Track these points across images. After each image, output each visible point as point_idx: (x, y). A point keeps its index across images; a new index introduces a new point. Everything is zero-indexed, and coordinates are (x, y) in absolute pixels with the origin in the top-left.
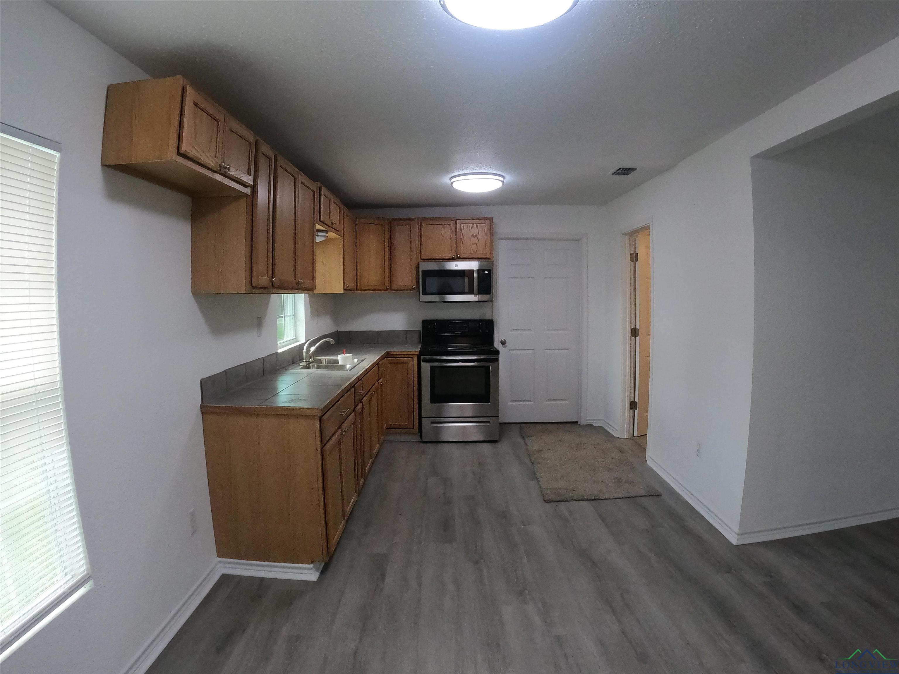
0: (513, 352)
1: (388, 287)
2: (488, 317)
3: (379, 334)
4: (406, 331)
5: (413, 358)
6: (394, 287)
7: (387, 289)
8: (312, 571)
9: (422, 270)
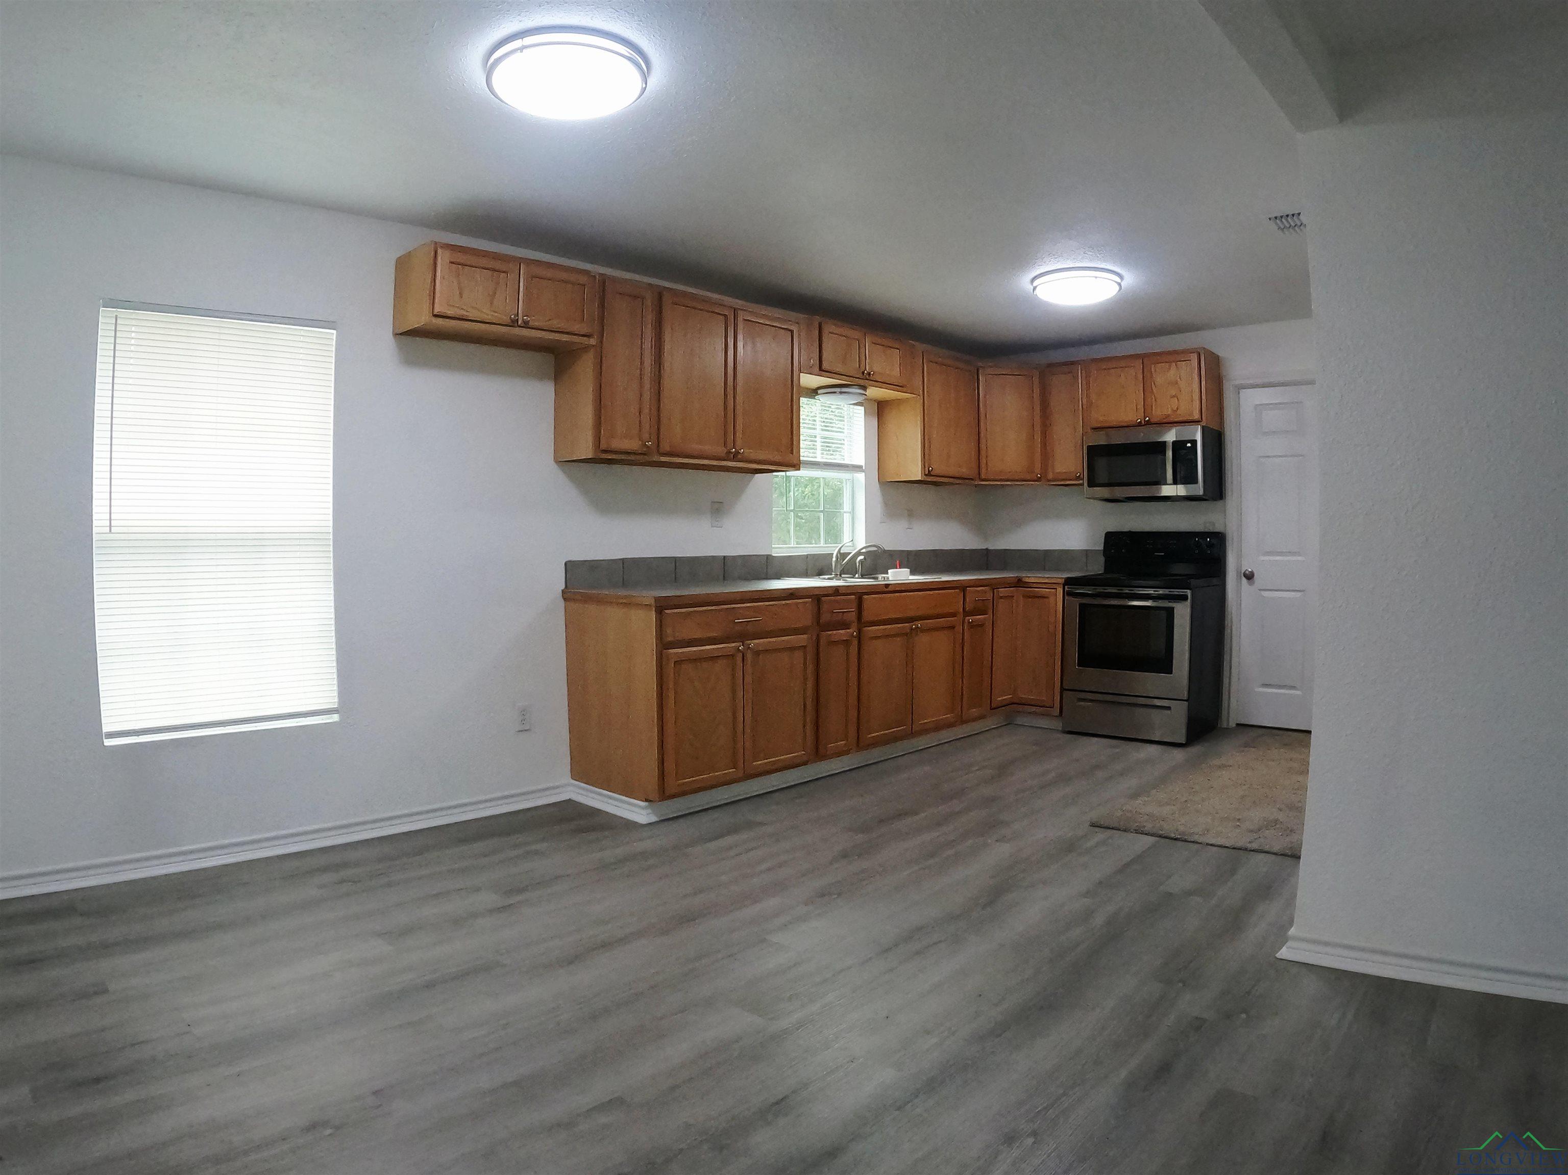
0: (1266, 594)
1: (1039, 475)
2: (1218, 528)
3: (1047, 553)
4: (1087, 551)
5: (1056, 589)
6: (1050, 476)
7: (1039, 480)
8: (644, 812)
9: (1087, 446)
